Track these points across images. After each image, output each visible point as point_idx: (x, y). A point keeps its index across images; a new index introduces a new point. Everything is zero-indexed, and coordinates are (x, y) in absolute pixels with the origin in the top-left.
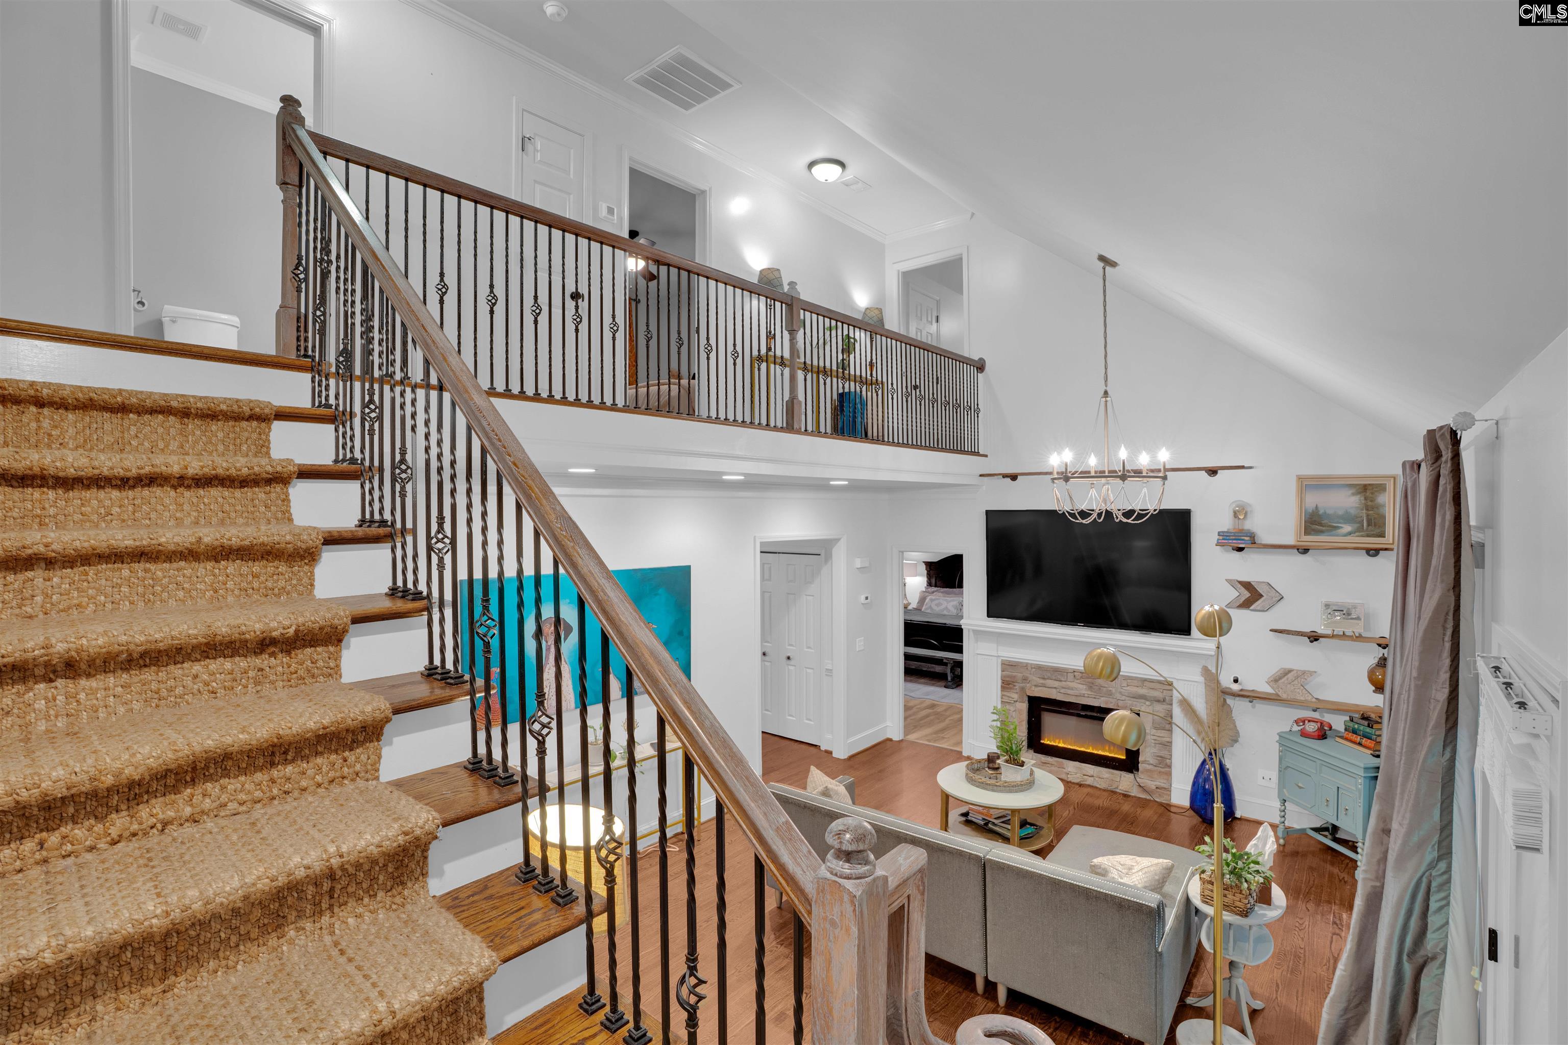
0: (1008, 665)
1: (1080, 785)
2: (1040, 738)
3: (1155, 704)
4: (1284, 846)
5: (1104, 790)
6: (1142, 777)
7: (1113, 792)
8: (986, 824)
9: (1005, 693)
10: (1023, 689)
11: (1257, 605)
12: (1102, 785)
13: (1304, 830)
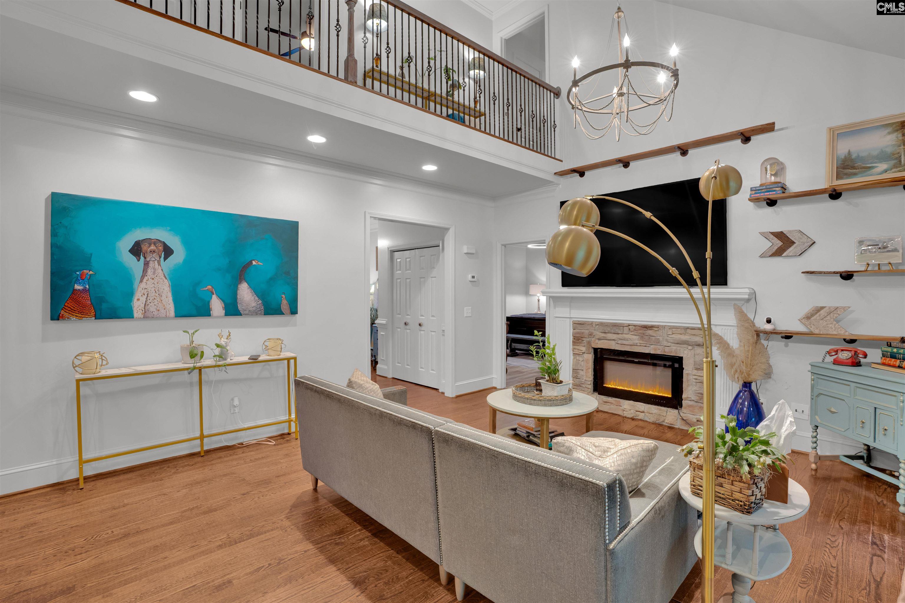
0: (578, 324)
1: (633, 419)
2: (603, 383)
3: (696, 348)
4: (816, 470)
5: (653, 423)
6: (685, 412)
7: (661, 425)
8: (528, 436)
9: (576, 347)
10: (589, 343)
11: (790, 251)
12: (650, 419)
13: (837, 457)
